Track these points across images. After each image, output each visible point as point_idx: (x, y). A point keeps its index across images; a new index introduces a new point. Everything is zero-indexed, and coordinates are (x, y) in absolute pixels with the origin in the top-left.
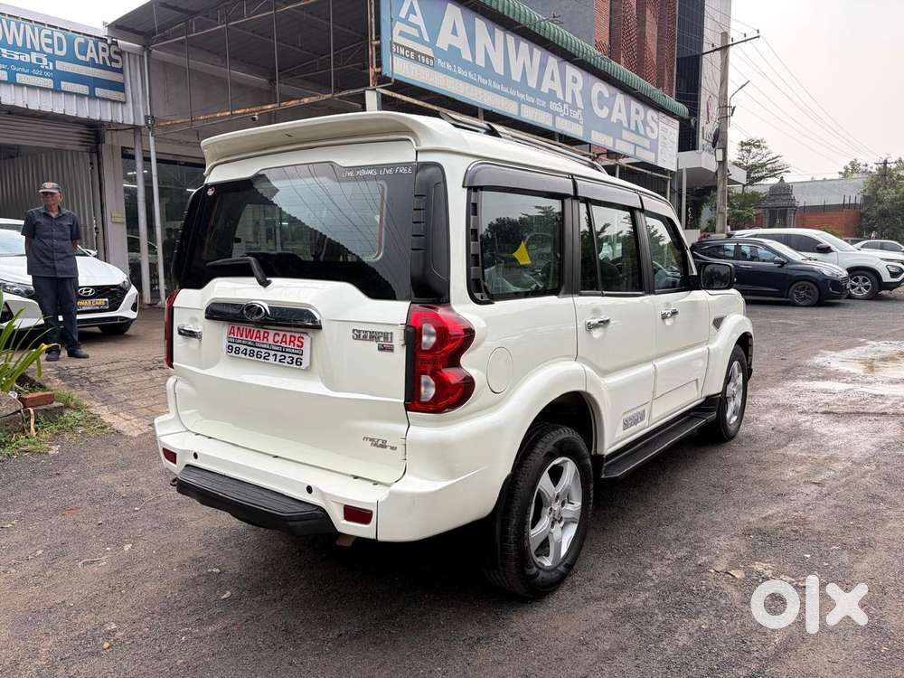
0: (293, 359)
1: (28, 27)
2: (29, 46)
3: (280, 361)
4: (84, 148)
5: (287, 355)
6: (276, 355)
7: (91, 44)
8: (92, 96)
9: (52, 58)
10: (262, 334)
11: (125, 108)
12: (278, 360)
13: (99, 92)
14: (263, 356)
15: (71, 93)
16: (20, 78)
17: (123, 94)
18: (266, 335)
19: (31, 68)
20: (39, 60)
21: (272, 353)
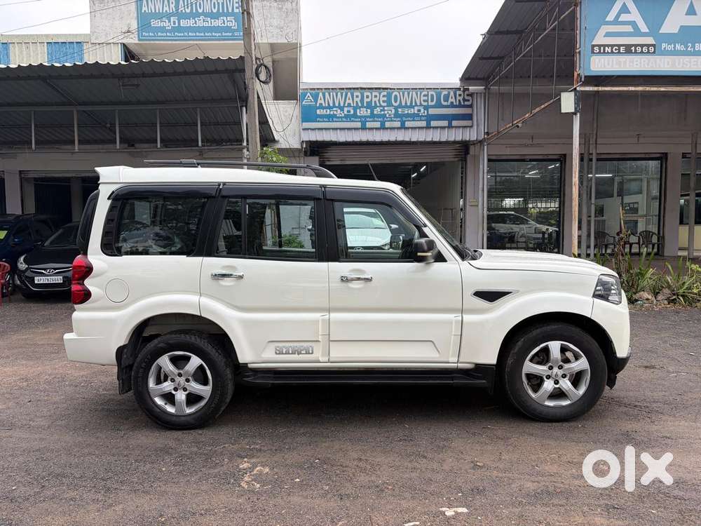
1: (414, 93)
2: (414, 104)
4: (456, 159)
7: (452, 93)
8: (450, 126)
9: (426, 108)
11: (471, 130)
13: (455, 123)
15: (437, 128)
16: (408, 124)
17: (471, 121)
19: (414, 117)
20: (419, 111)
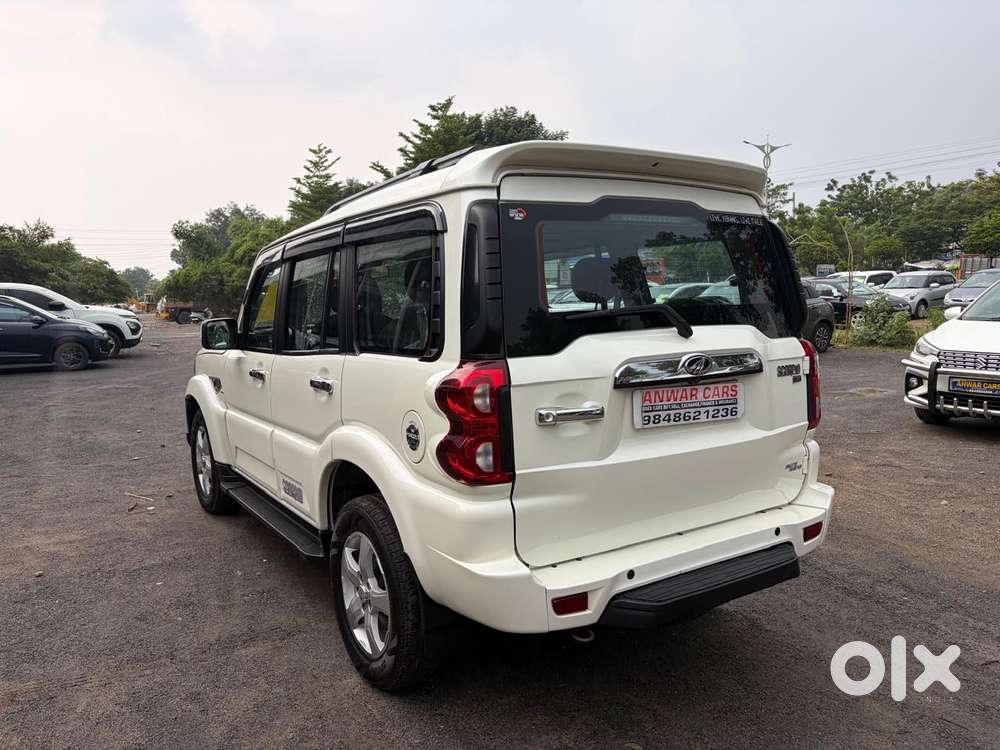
0: (728, 411)
3: (713, 417)
5: (721, 408)
6: (708, 411)
10: (689, 394)
12: (710, 416)
14: (692, 415)
18: (694, 392)
21: (703, 410)
